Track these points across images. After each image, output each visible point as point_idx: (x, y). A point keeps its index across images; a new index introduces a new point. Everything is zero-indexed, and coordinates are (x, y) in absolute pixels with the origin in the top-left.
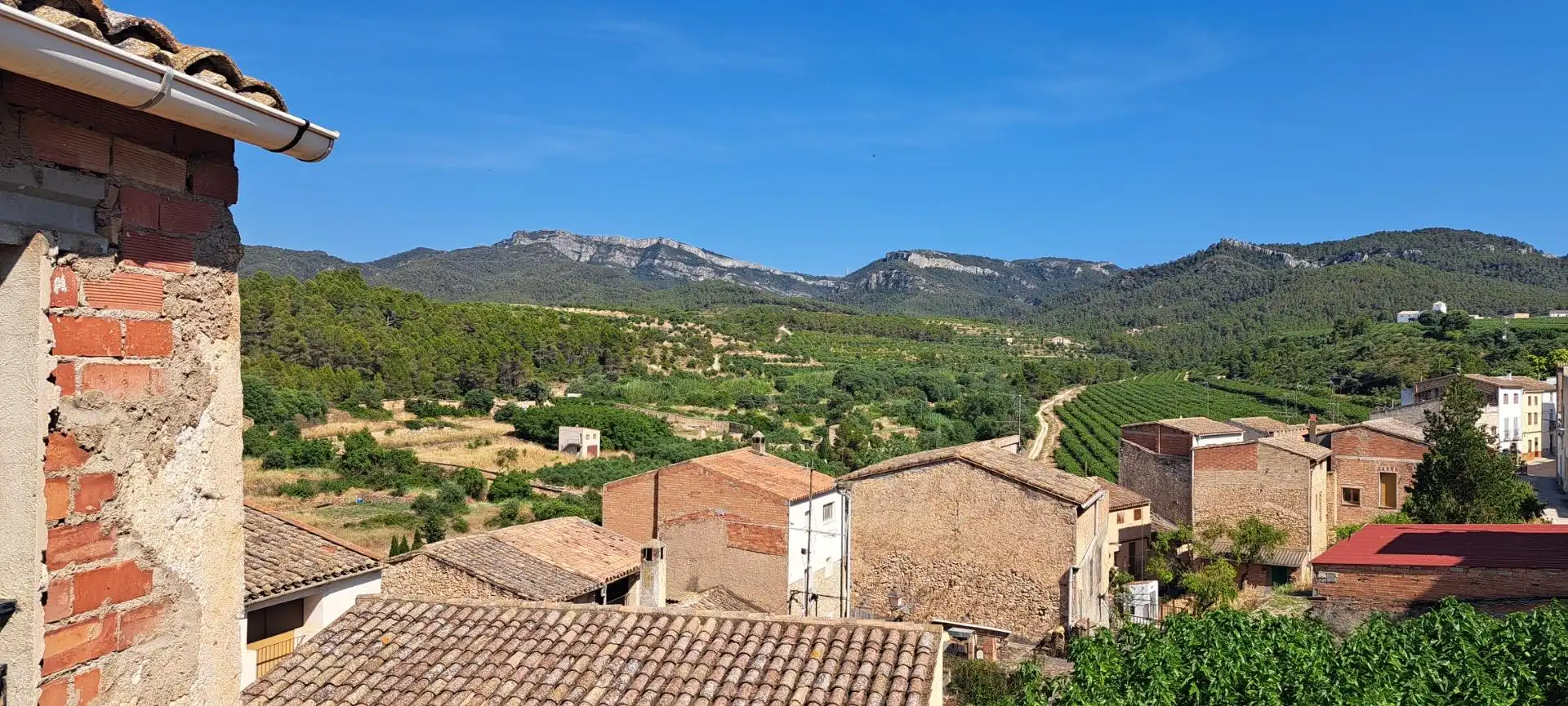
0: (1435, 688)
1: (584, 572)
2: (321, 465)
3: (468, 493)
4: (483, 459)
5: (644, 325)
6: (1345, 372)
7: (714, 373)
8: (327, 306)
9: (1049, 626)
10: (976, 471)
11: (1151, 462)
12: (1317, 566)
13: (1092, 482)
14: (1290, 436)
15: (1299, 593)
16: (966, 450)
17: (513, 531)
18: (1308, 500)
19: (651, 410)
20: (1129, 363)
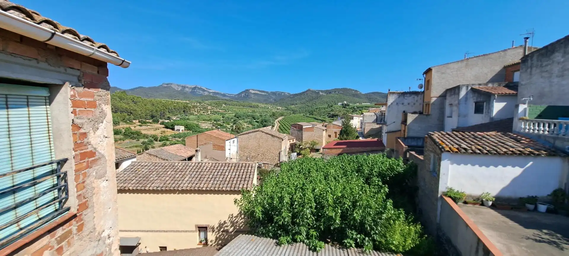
0: (341, 168)
1: (182, 155)
2: (119, 134)
3: (154, 140)
4: (158, 133)
5: (193, 104)
6: (329, 114)
7: (209, 114)
8: (118, 99)
9: (276, 161)
10: (263, 133)
11: (296, 131)
12: (323, 148)
13: (285, 134)
14: (320, 125)
15: (320, 153)
16: (261, 129)
17: (166, 148)
18: (322, 138)
19: (195, 122)
20: (292, 112)
